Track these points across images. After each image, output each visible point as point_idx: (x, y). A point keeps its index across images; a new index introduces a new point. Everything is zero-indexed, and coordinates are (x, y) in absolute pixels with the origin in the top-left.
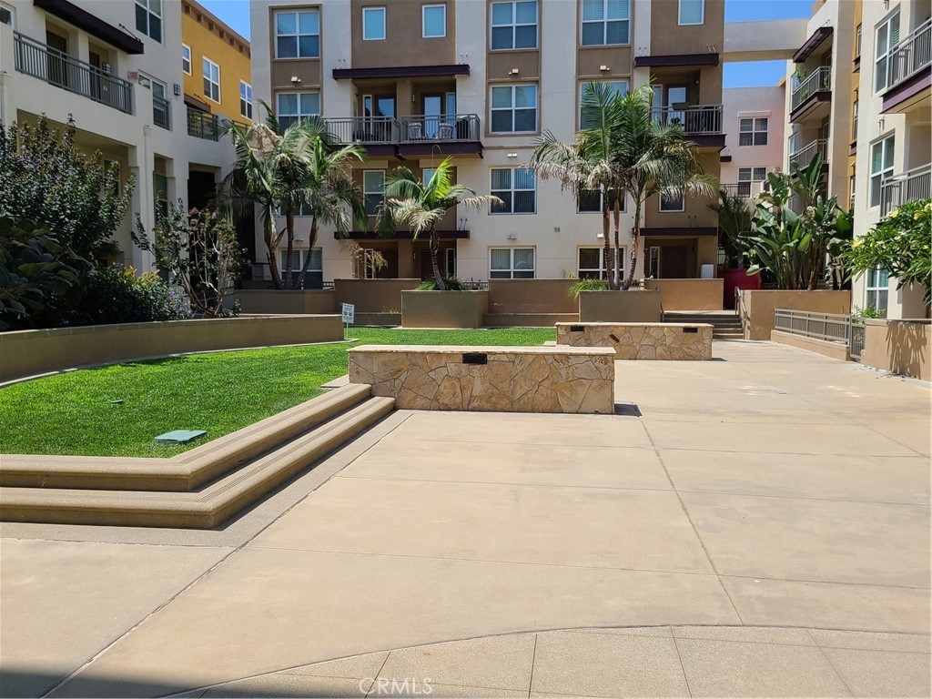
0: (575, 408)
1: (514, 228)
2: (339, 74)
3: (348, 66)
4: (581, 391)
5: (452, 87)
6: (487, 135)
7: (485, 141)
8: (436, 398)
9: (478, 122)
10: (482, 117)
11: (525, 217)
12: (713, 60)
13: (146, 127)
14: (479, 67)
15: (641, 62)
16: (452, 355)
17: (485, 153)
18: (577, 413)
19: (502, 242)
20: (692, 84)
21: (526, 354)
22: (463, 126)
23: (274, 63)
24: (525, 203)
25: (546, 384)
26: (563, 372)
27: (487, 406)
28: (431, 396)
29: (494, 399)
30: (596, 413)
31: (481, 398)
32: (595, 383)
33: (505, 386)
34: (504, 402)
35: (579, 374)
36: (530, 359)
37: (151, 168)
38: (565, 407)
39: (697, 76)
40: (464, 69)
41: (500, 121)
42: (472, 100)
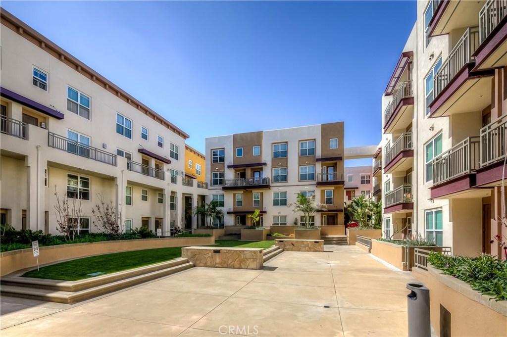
0: (246, 267)
1: (281, 211)
2: (229, 167)
3: (232, 164)
4: (248, 262)
5: (262, 169)
6: (272, 183)
7: (271, 185)
8: (206, 263)
9: (269, 179)
10: (270, 178)
11: (284, 207)
12: (340, 159)
13: (168, 184)
14: (269, 163)
15: (318, 160)
16: (210, 250)
17: (271, 188)
18: (247, 269)
19: (277, 215)
20: (335, 166)
21: (232, 250)
22: (264, 180)
23: (211, 164)
24: (284, 203)
25: (237, 260)
26: (242, 256)
27: (220, 266)
28: (204, 263)
29: (222, 264)
30: (252, 269)
31: (218, 264)
32: (252, 260)
33: (226, 260)
34: (225, 265)
35: (247, 257)
36: (233, 252)
37: (170, 194)
38: (243, 267)
39: (336, 164)
40: (265, 164)
41: (276, 179)
42: (268, 173)
